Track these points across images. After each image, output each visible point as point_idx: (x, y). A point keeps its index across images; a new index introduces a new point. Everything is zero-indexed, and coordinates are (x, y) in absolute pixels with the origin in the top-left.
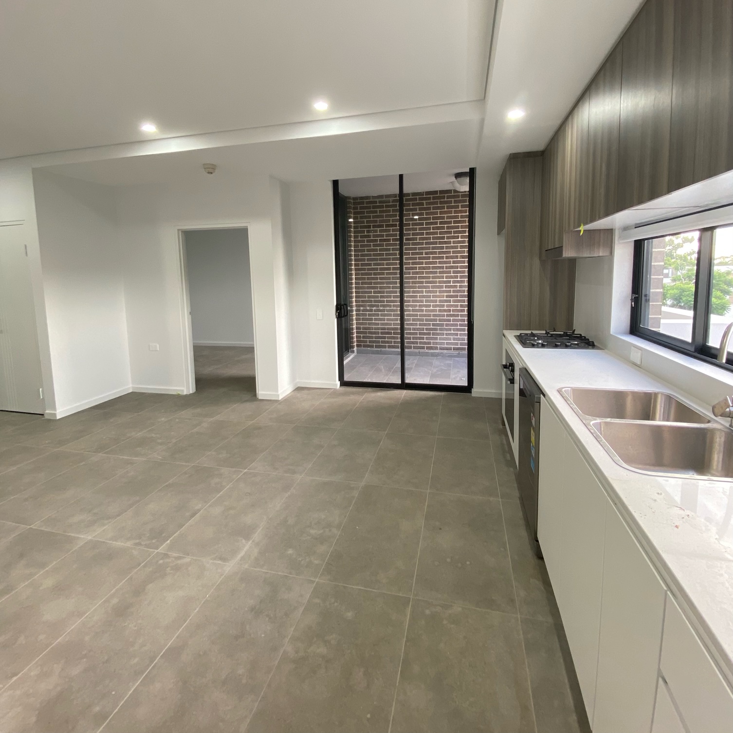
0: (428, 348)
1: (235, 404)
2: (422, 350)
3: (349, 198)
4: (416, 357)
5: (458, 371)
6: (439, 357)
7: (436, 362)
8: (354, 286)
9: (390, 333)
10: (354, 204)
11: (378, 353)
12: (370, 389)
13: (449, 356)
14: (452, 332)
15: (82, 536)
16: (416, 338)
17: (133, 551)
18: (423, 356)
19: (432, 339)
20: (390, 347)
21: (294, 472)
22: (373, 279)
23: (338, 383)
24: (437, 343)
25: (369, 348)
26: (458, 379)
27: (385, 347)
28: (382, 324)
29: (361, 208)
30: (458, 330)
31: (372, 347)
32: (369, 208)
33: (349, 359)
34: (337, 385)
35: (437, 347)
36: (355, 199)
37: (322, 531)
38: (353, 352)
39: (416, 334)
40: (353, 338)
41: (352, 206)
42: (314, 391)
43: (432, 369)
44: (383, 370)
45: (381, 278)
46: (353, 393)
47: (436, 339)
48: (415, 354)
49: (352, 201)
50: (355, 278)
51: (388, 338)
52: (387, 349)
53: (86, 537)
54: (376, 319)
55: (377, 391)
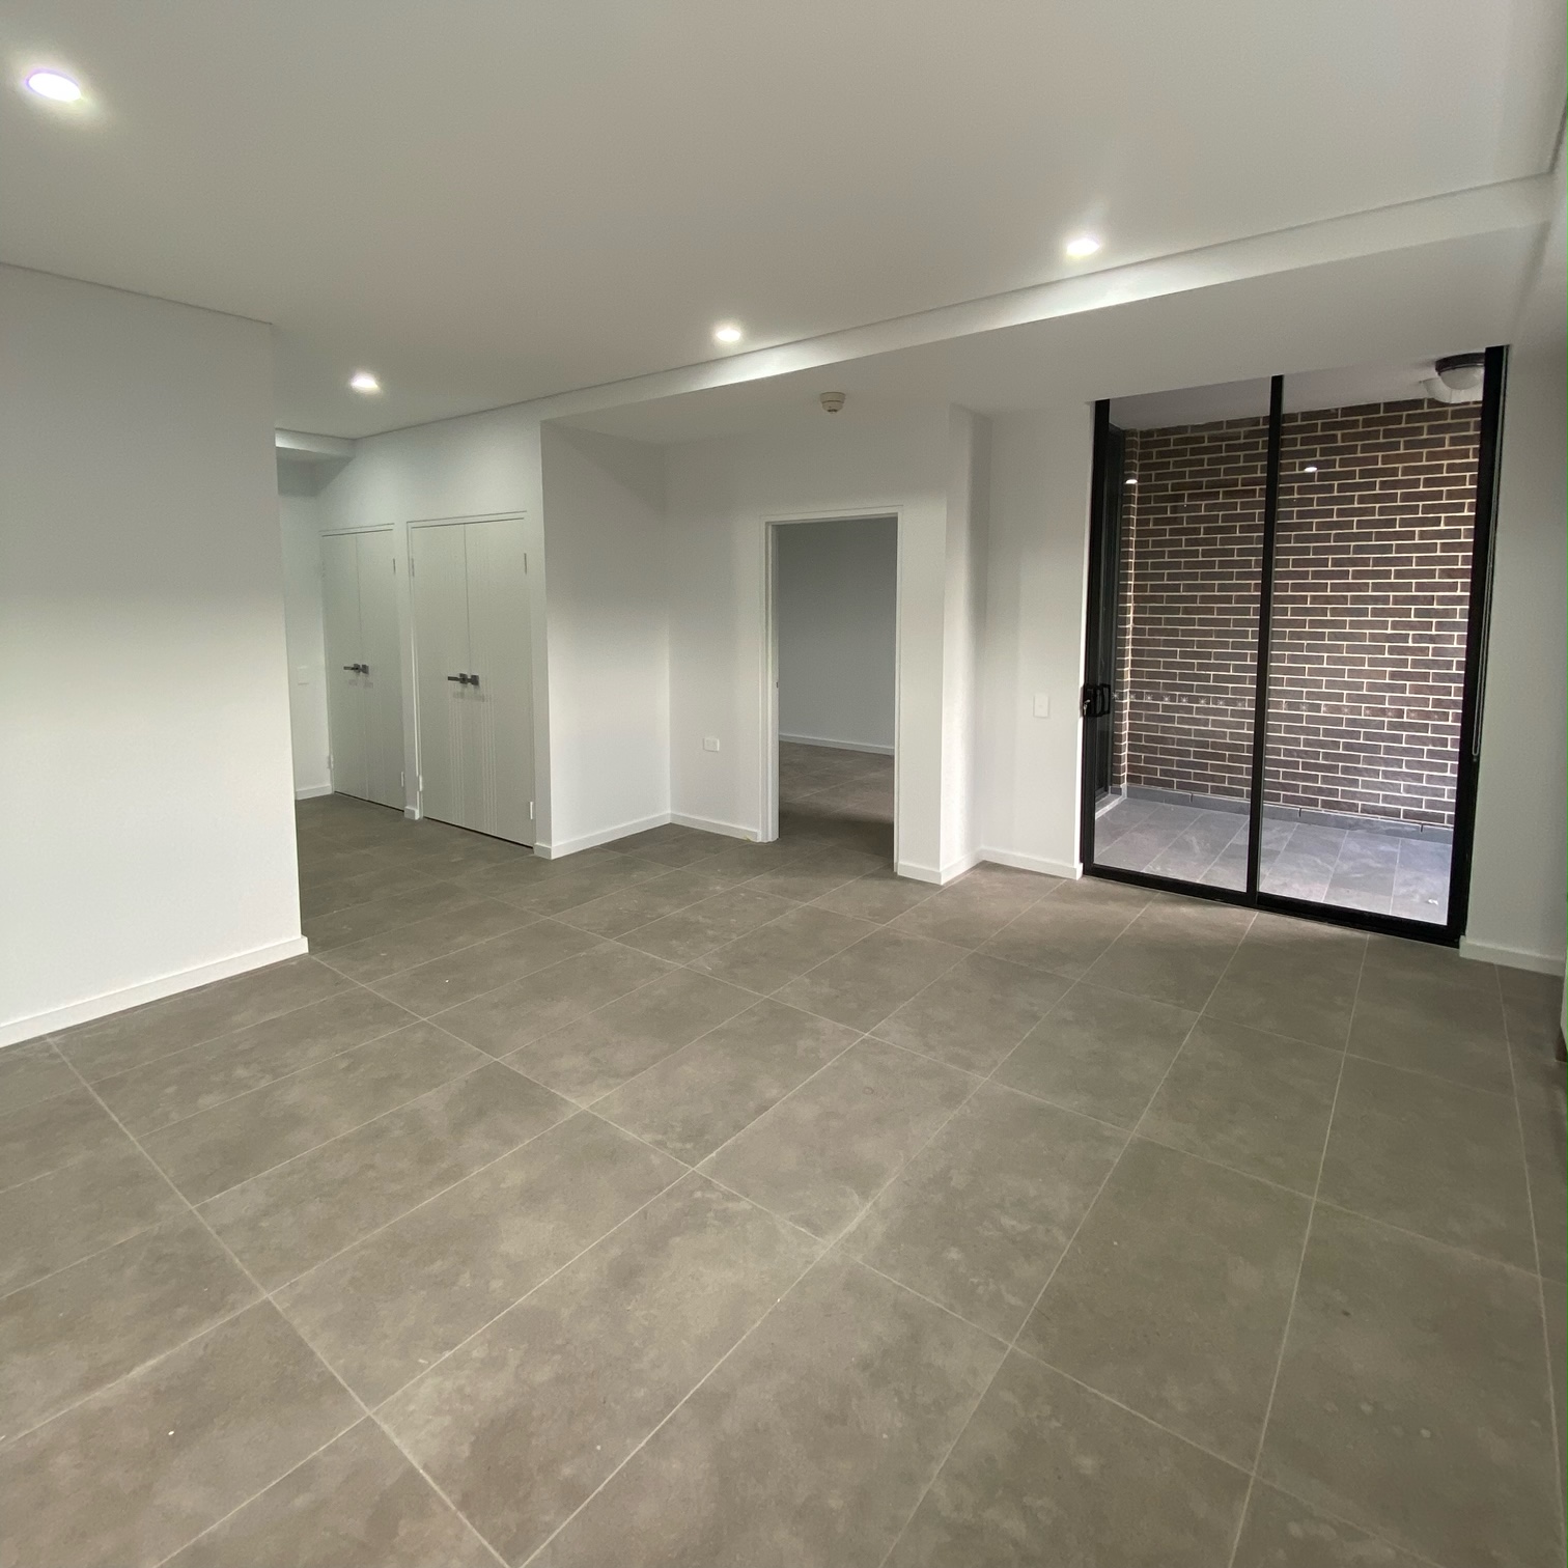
0: (1326, 804)
1: (851, 879)
2: (1307, 809)
3: (1133, 433)
4: (1291, 824)
5: (1418, 879)
6: (1358, 831)
7: (1350, 843)
8: (1129, 637)
9: (1222, 757)
10: (1144, 445)
11: (1182, 801)
12: (1159, 894)
13: (1388, 833)
14: (1404, 769)
15: (573, 1101)
16: (1295, 776)
17: (653, 1157)
18: (1310, 823)
19: (1339, 781)
20: (1216, 790)
21: (969, 1066)
22: (1181, 622)
23: (1079, 867)
24: (1354, 795)
25: (1160, 788)
26: (1417, 899)
27: (1204, 789)
28: (1199, 733)
29: (1161, 455)
30: (1423, 766)
31: (1169, 785)
32: (1182, 453)
33: (1108, 808)
34: (1075, 870)
35: (1356, 805)
36: (1145, 434)
37: (1026, 1227)
38: (1118, 792)
39: (1295, 765)
40: (1119, 759)
41: (1138, 451)
42: (1019, 876)
43: (1338, 861)
44: (1197, 849)
45: (1202, 622)
46: (1115, 898)
47: (1354, 783)
48: (1289, 817)
49: (1138, 439)
50: (1134, 618)
51: (1215, 768)
52: (1209, 795)
53: (580, 1103)
54: (1182, 720)
55: (1179, 902)
